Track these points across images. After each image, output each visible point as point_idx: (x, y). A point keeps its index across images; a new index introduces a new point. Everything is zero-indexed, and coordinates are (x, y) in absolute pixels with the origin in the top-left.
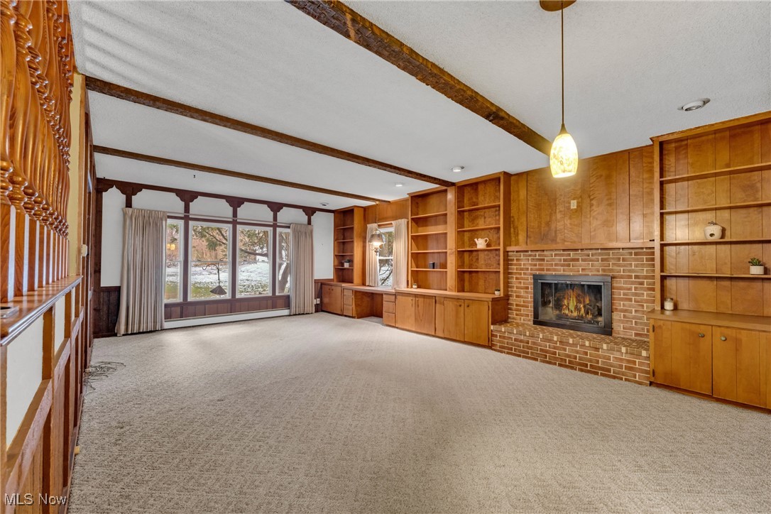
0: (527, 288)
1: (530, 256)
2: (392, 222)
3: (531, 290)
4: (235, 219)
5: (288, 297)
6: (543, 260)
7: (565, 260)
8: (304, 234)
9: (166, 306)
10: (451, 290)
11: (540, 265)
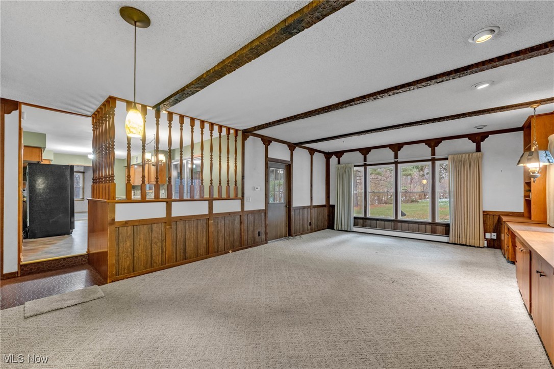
4: (396, 160)
5: (448, 225)
8: (467, 163)
9: (355, 218)
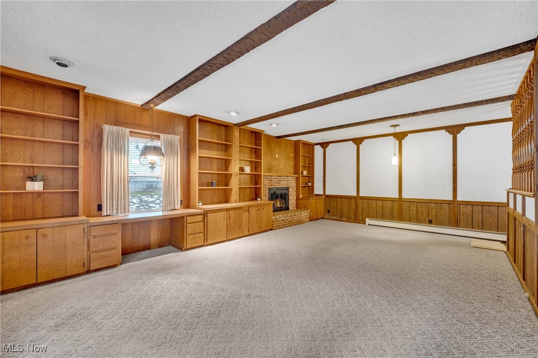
0: (266, 195)
1: (267, 178)
2: (162, 135)
3: (267, 196)
6: (271, 180)
7: (278, 181)
10: (236, 202)
11: (271, 183)
